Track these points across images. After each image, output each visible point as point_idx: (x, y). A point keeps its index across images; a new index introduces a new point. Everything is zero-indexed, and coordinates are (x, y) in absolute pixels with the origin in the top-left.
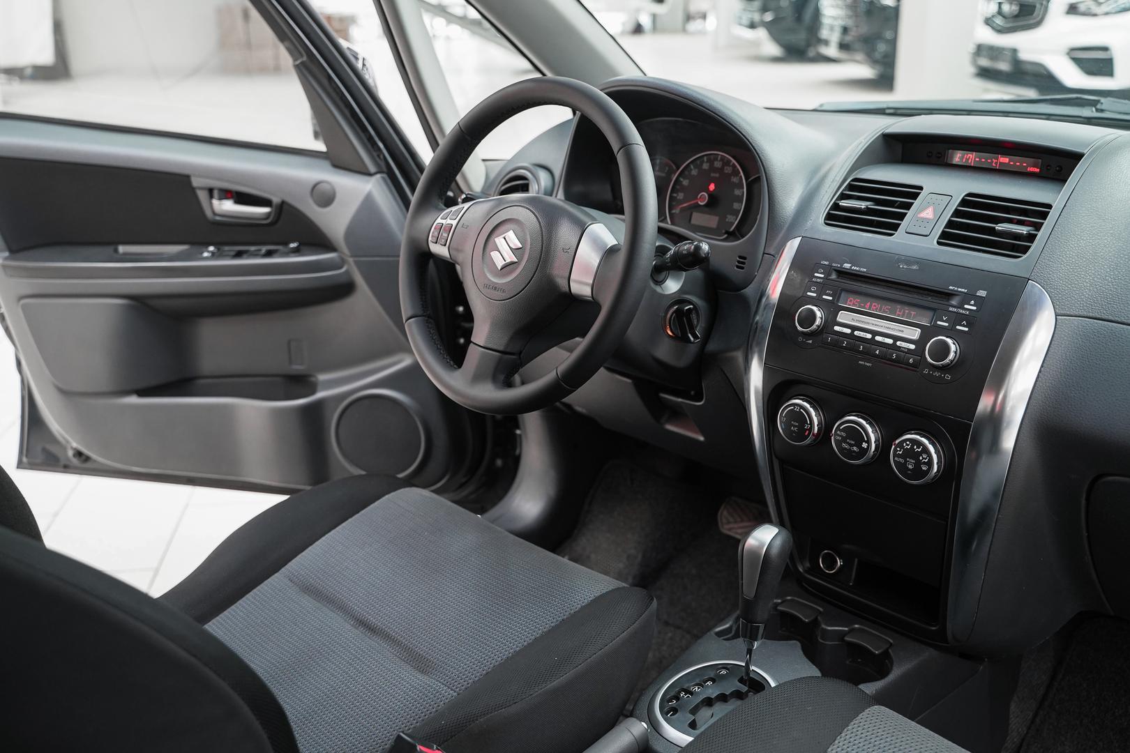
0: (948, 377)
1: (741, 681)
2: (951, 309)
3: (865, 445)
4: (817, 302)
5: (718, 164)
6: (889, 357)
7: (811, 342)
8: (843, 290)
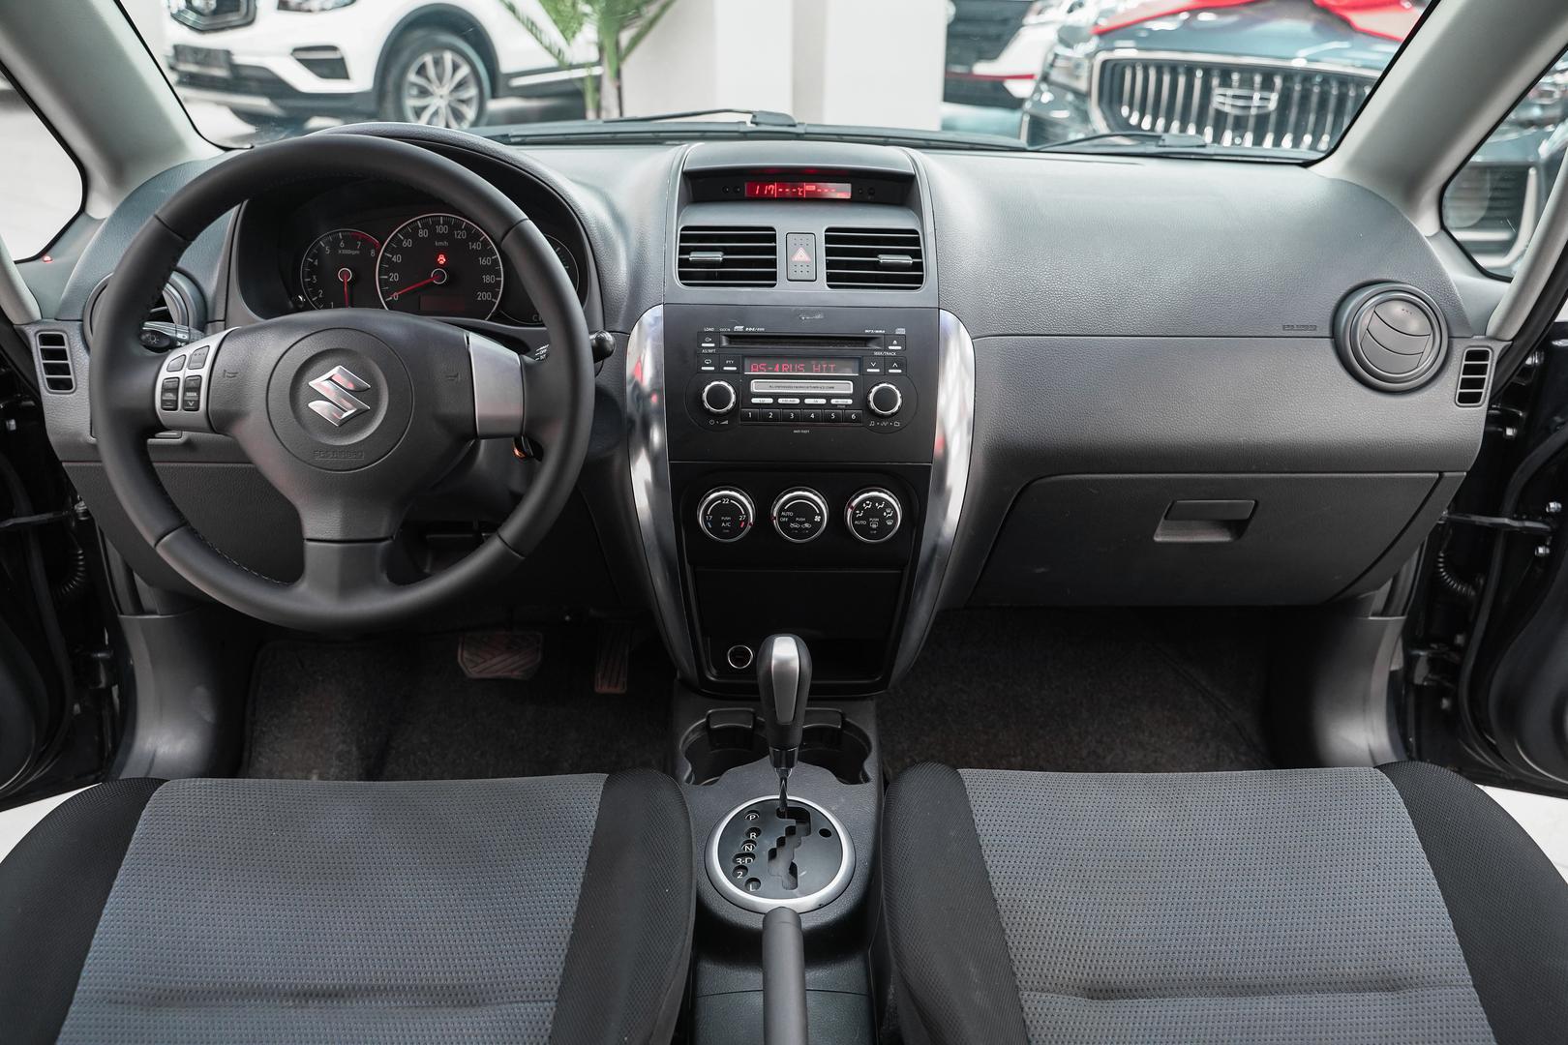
0: (897, 424)
1: (781, 815)
2: (876, 353)
3: (817, 519)
4: (719, 374)
5: (441, 229)
6: (827, 417)
7: (726, 422)
8: (745, 356)
